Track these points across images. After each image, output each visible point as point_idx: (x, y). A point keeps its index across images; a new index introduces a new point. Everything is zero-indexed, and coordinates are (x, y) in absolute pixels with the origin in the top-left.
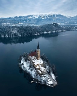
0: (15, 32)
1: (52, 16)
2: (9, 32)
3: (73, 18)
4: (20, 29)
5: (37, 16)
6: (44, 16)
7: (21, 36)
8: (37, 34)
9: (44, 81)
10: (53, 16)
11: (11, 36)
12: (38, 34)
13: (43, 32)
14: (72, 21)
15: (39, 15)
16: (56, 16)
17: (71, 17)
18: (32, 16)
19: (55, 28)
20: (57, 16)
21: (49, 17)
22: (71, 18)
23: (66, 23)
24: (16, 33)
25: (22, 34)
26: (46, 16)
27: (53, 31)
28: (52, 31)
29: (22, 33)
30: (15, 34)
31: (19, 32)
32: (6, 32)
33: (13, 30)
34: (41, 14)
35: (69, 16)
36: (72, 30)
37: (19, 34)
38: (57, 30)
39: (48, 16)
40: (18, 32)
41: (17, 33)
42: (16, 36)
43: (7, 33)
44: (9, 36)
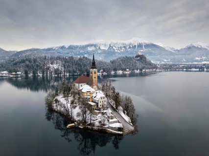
0: (55, 66)
1: (135, 46)
2: (44, 66)
3: (178, 51)
4: (68, 62)
5: (105, 45)
6: (121, 47)
7: (68, 74)
8: (102, 72)
9: (100, 122)
10: (138, 46)
11: (47, 73)
12: (105, 73)
13: (115, 70)
14: (176, 56)
15: (110, 45)
16: (144, 46)
17: (176, 49)
18: (95, 46)
19: (139, 65)
20: (147, 46)
21: (130, 47)
22: (174, 50)
23: (165, 60)
24: (58, 69)
25: (70, 72)
26: (124, 47)
27: (136, 71)
28: (133, 70)
29: (71, 69)
30: (57, 71)
31: (65, 68)
32: (37, 66)
33: (52, 64)
34: (115, 42)
35: (171, 47)
36: (176, 71)
37: (64, 71)
38: (143, 68)
39: (128, 47)
40: (63, 68)
41: (61, 68)
42: (58, 74)
43: (41, 68)
44: (43, 74)
